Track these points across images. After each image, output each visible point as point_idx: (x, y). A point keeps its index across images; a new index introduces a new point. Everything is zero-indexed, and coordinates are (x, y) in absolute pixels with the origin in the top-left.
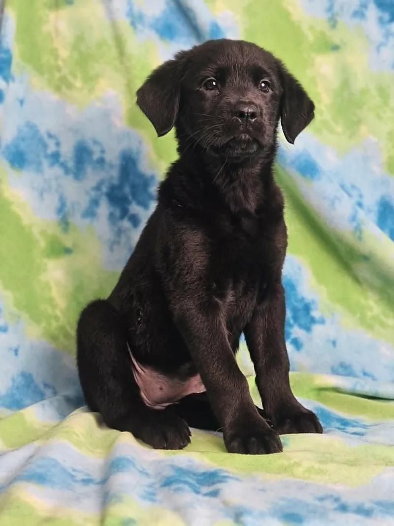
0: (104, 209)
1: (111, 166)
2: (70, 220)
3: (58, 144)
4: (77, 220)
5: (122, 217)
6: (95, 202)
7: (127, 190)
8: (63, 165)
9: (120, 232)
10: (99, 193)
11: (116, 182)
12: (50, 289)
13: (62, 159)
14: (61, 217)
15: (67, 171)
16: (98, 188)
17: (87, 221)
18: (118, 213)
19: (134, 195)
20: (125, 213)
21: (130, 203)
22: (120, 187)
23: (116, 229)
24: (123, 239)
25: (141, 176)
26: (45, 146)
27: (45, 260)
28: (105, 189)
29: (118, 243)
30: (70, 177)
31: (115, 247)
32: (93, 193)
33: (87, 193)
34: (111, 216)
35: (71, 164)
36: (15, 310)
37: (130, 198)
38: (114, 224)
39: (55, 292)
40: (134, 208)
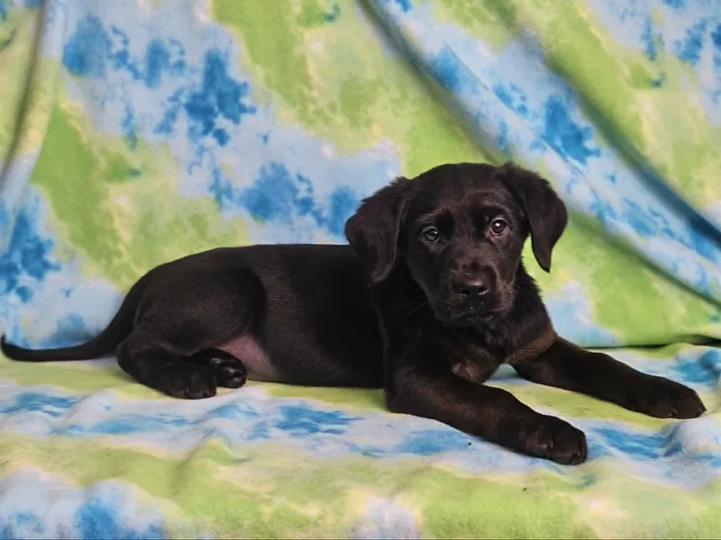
0: (183, 123)
1: (194, 71)
2: (138, 135)
3: (126, 42)
4: (148, 136)
5: (205, 133)
6: (172, 116)
7: (212, 99)
8: (132, 68)
10: (176, 103)
11: (198, 90)
12: (111, 220)
13: (130, 61)
14: (127, 130)
15: (136, 75)
16: (175, 98)
17: (161, 137)
18: (200, 126)
19: (222, 106)
20: (209, 126)
21: (216, 116)
22: (204, 96)
23: (196, 147)
24: (206, 159)
25: (232, 83)
26: (109, 44)
27: (106, 185)
28: (184, 99)
29: (199, 164)
30: (141, 84)
31: (195, 169)
32: (170, 105)
33: (163, 104)
34: (192, 130)
35: (142, 68)
36: (70, 245)
37: (216, 109)
38: (194, 141)
39: (117, 223)
40: (221, 122)
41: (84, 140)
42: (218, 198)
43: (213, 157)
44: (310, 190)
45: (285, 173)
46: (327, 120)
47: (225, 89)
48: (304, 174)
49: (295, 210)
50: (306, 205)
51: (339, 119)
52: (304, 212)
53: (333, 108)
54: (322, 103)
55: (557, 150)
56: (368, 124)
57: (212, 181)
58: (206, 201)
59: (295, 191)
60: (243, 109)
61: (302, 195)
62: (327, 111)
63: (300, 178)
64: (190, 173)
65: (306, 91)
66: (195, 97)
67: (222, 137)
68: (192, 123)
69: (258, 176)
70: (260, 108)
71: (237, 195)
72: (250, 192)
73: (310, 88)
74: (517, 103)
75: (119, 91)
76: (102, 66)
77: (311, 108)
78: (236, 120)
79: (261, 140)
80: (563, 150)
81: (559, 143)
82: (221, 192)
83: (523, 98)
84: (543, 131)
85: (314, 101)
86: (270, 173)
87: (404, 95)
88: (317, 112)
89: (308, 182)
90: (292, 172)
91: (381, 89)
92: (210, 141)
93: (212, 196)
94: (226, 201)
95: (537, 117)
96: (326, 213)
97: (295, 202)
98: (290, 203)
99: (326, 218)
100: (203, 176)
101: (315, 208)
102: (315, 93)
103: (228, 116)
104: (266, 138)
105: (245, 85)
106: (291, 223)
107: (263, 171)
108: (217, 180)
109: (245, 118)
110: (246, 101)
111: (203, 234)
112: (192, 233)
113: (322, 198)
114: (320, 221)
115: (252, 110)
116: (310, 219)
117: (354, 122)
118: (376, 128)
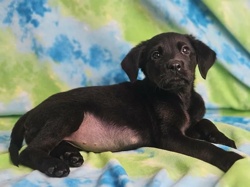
0: (16, 18)
5: (27, 22)
6: (11, 14)
7: (29, 5)
9: (27, 30)
10: (12, 8)
11: (22, 1)
16: (11, 6)
17: (7, 25)
18: (24, 19)
19: (34, 9)
20: (29, 19)
21: (32, 13)
22: (25, 4)
23: (24, 29)
24: (29, 35)
28: (16, 6)
29: (26, 37)
31: (24, 39)
32: (9, 9)
33: (6, 9)
34: (21, 21)
37: (32, 10)
38: (22, 26)
40: (35, 16)
42: (37, 53)
43: (32, 33)
44: (80, 47)
45: (67, 39)
46: (85, 13)
47: (36, 0)
48: (76, 39)
49: (73, 57)
50: (78, 54)
51: (90, 13)
52: (77, 57)
54: (82, 6)
55: (193, 21)
56: (104, 14)
57: (33, 45)
58: (30, 55)
59: (72, 48)
60: (45, 10)
61: (76, 49)
62: (84, 9)
63: (75, 42)
64: (22, 41)
66: (21, 5)
67: (35, 23)
68: (21, 17)
69: (54, 41)
70: (53, 9)
71: (45, 51)
72: (51, 49)
77: (77, 8)
78: (42, 15)
79: (55, 25)
80: (196, 21)
81: (194, 17)
82: (37, 50)
84: (187, 12)
85: (78, 4)
86: (60, 39)
87: (121, 0)
88: (80, 10)
89: (79, 43)
90: (71, 39)
92: (30, 25)
93: (33, 52)
94: (40, 53)
95: (184, 5)
96: (88, 57)
97: (73, 53)
98: (71, 54)
99: (88, 60)
100: (28, 43)
101: (82, 55)
103: (38, 13)
104: (57, 24)
106: (72, 63)
107: (57, 39)
108: (35, 44)
109: (46, 14)
110: (46, 6)
111: (31, 71)
112: (26, 70)
113: (86, 50)
114: (85, 61)
115: (50, 10)
116: (80, 60)
117: (98, 13)
118: (108, 16)
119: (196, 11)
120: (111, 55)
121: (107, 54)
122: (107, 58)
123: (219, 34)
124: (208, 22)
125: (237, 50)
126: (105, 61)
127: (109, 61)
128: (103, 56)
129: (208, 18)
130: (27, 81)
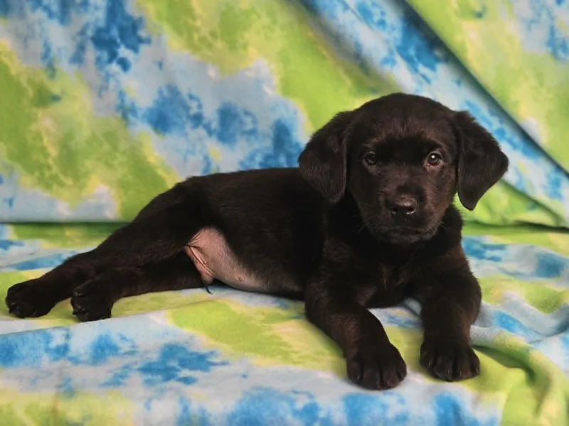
0: (91, 53)
1: (96, 8)
2: (57, 66)
4: (64, 66)
5: (110, 61)
6: (81, 48)
7: (115, 32)
8: (47, 9)
9: (108, 77)
10: (84, 37)
11: (102, 24)
12: (41, 139)
13: (45, 3)
14: (46, 63)
15: (51, 15)
16: (83, 33)
17: (75, 67)
18: (105, 56)
19: (123, 38)
21: (118, 46)
22: (107, 30)
23: (103, 74)
24: (112, 84)
25: (129, 18)
27: (34, 110)
28: (90, 33)
29: (106, 88)
30: (55, 22)
31: (104, 93)
32: (79, 39)
33: (73, 38)
34: (98, 60)
35: (54, 8)
36: (8, 161)
37: (119, 40)
38: (101, 69)
39: (46, 141)
40: (123, 52)
41: (13, 72)
42: (125, 117)
43: (118, 82)
44: (200, 106)
45: (178, 93)
46: (210, 46)
47: (125, 24)
48: (194, 92)
49: (189, 125)
50: (197, 119)
51: (219, 44)
52: (196, 126)
53: (213, 35)
54: (205, 32)
55: (409, 60)
56: (245, 46)
57: (119, 102)
58: (115, 121)
59: (187, 108)
60: (141, 41)
61: (194, 110)
62: (209, 38)
63: (191, 97)
64: (100, 96)
65: (190, 21)
66: (99, 31)
67: (124, 65)
68: (99, 53)
69: (156, 96)
70: (154, 39)
71: (140, 113)
72: (151, 110)
73: (194, 18)
74: (376, 18)
75: (37, 29)
76: (22, 9)
77: (196, 36)
78: (135, 49)
79: (157, 67)
80: (416, 59)
81: (412, 52)
82: (126, 111)
83: (383, 14)
84: (399, 43)
85: (198, 30)
86: (166, 93)
87: (274, 22)
88: (202, 40)
89: (198, 100)
90: (184, 93)
91: (254, 16)
92: (115, 67)
93: (119, 115)
94: (131, 117)
95: (394, 29)
96: (215, 125)
97: (189, 117)
98: (185, 119)
99: (215, 130)
101: (205, 122)
102: (198, 23)
103: (128, 46)
104: (160, 65)
105: (141, 20)
106: (186, 134)
107: (160, 92)
108: (123, 101)
109: (143, 48)
110: (142, 33)
111: (115, 148)
112: (106, 147)
113: (210, 113)
114: (210, 132)
115: (148, 41)
116: (201, 131)
117: (233, 46)
118: (252, 50)
119: (416, 40)
120: (255, 122)
121: (248, 120)
122: (249, 127)
123: (459, 83)
124: (437, 60)
125: (492, 114)
126: (244, 133)
127: (253, 132)
128: (242, 123)
129: (438, 53)
130: (109, 165)
